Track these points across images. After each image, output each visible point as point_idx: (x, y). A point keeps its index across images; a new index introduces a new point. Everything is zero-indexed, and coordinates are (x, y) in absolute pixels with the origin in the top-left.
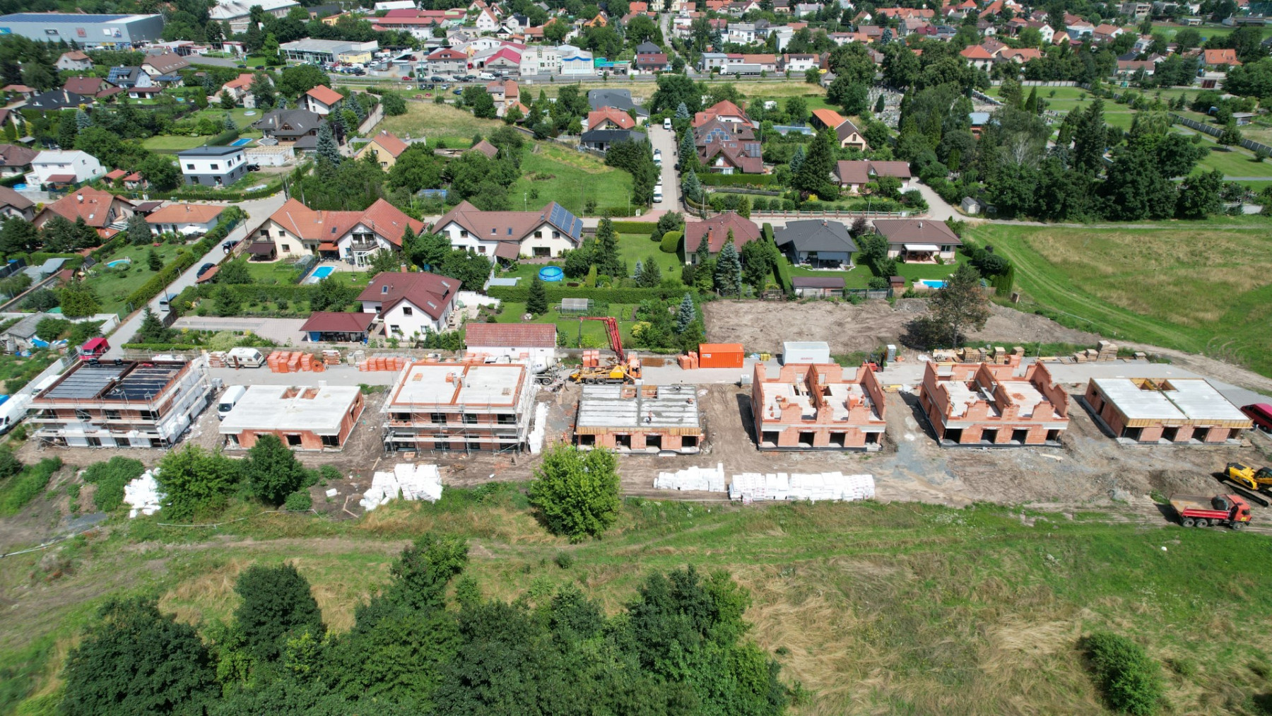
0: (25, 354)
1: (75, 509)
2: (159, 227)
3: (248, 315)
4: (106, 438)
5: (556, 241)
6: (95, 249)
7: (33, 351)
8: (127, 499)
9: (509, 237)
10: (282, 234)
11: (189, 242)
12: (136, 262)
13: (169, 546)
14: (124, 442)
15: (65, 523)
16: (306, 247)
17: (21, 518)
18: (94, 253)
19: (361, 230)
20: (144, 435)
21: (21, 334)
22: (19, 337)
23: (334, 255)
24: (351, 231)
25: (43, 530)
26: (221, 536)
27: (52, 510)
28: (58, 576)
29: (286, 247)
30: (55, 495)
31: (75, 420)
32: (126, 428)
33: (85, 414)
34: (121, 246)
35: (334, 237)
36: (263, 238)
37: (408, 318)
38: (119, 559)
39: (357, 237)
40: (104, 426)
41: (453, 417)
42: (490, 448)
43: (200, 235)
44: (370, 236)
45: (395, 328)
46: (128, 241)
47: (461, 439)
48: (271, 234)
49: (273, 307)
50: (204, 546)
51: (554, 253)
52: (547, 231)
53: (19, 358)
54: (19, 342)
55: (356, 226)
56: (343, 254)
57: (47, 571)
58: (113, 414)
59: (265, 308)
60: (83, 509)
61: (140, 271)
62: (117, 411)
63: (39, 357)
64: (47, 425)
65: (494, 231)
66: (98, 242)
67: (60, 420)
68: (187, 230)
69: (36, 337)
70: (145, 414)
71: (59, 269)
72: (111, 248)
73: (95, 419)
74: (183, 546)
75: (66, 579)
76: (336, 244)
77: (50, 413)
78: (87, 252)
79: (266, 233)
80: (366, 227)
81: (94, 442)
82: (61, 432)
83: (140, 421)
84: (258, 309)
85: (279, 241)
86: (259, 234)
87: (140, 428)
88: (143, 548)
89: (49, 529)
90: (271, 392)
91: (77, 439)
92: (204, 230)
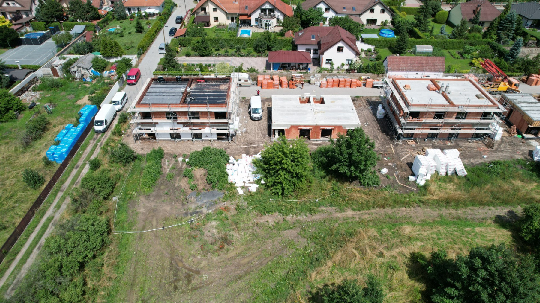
0: (88, 80)
1: (193, 188)
2: (130, 10)
3: (219, 55)
4: (186, 134)
5: (383, 14)
6: (99, 21)
7: (93, 78)
8: (231, 179)
9: (354, 12)
10: (215, 10)
11: (150, 18)
12: (125, 29)
13: (289, 218)
14: (198, 136)
15: (193, 199)
16: (228, 19)
17: (158, 196)
18: (99, 23)
19: (267, 6)
20: (215, 131)
21: (85, 67)
22: (84, 68)
23: (247, 23)
24: (260, 7)
25: (179, 205)
26: (324, 208)
27: (176, 189)
28: (222, 248)
29: (216, 19)
30: (171, 178)
31: (165, 120)
32: (202, 125)
33: (173, 116)
34: (111, 20)
35: (247, 12)
36: (202, 13)
37: (340, 54)
38: (258, 231)
39: (264, 11)
40: (185, 124)
41: (450, 114)
42: (466, 137)
43: (154, 14)
44: (271, 11)
45: (329, 61)
46: (113, 18)
47: (449, 131)
48: (207, 11)
49: (231, 51)
50: (317, 217)
51: (379, 23)
52: (378, 8)
53: (87, 83)
54: (84, 72)
55: (264, 4)
56: (253, 22)
57: (213, 244)
58: (195, 115)
59: (227, 52)
60: (201, 187)
61: (130, 33)
62: (198, 113)
63: (99, 81)
64: (142, 124)
65: (344, 8)
66: (99, 17)
67: (155, 120)
68: (149, 11)
69: (92, 69)
70: (219, 115)
71: (84, 31)
72: (106, 20)
73: (181, 119)
74: (300, 217)
75: (228, 250)
76: (250, 16)
77: (146, 115)
78: (95, 22)
79: (204, 10)
80: (270, 4)
81: (176, 136)
82: (153, 129)
83: (214, 120)
84: (222, 51)
85: (212, 15)
86: (200, 10)
87: (213, 125)
88: (270, 219)
89: (183, 204)
90: (290, 99)
91: (164, 134)
92: (157, 12)
